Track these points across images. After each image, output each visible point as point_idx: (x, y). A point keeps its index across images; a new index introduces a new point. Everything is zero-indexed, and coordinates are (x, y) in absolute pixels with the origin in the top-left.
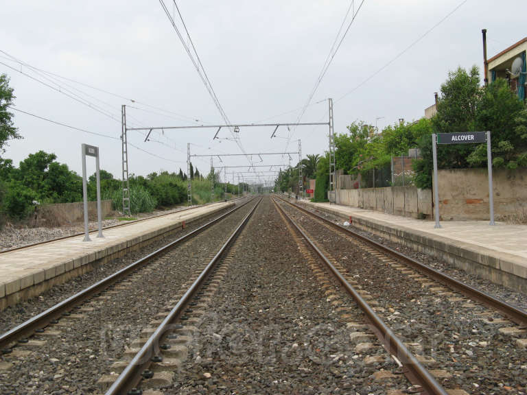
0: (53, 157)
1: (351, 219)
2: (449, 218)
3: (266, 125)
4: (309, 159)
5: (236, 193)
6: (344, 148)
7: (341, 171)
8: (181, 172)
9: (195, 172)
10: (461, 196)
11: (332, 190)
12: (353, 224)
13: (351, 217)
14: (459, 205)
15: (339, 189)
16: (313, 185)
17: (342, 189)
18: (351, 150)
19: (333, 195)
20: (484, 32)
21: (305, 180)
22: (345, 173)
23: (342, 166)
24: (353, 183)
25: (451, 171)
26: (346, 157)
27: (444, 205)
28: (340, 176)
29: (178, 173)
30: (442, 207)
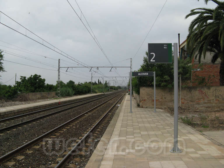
0: (40, 76)
2: (146, 107)
5: (114, 89)
8: (95, 82)
9: (100, 82)
10: (151, 98)
14: (150, 102)
20: (179, 34)
25: (147, 87)
27: (144, 102)
29: (94, 82)
30: (143, 102)
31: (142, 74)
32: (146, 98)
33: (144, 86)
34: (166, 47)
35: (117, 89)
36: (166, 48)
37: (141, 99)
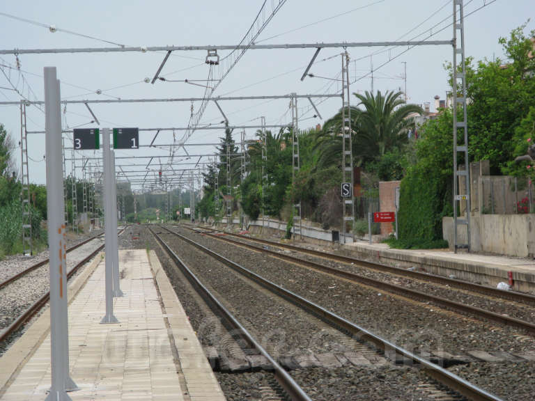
1: (512, 278)
3: (288, 46)
4: (363, 108)
6: (491, 101)
7: (484, 164)
11: (459, 215)
12: (516, 286)
13: (511, 274)
15: (478, 214)
16: (390, 197)
17: (485, 212)
18: (511, 107)
19: (462, 229)
21: (357, 182)
22: (495, 171)
23: (484, 150)
24: (514, 198)
26: (497, 126)
28: (480, 179)
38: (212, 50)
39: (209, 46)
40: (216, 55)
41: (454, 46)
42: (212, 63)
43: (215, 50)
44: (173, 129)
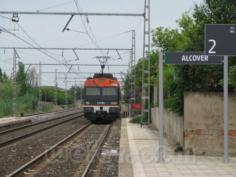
10: (216, 126)
14: (214, 137)
27: (196, 136)
30: (194, 137)
31: (192, 58)
32: (202, 127)
33: (196, 90)
34: (233, 30)
35: (70, 102)
36: (234, 32)
37: (189, 130)
38: (15, 14)
39: (14, 12)
40: (17, 17)
41: (145, 17)
42: (15, 21)
43: (17, 14)
44: (78, 65)
